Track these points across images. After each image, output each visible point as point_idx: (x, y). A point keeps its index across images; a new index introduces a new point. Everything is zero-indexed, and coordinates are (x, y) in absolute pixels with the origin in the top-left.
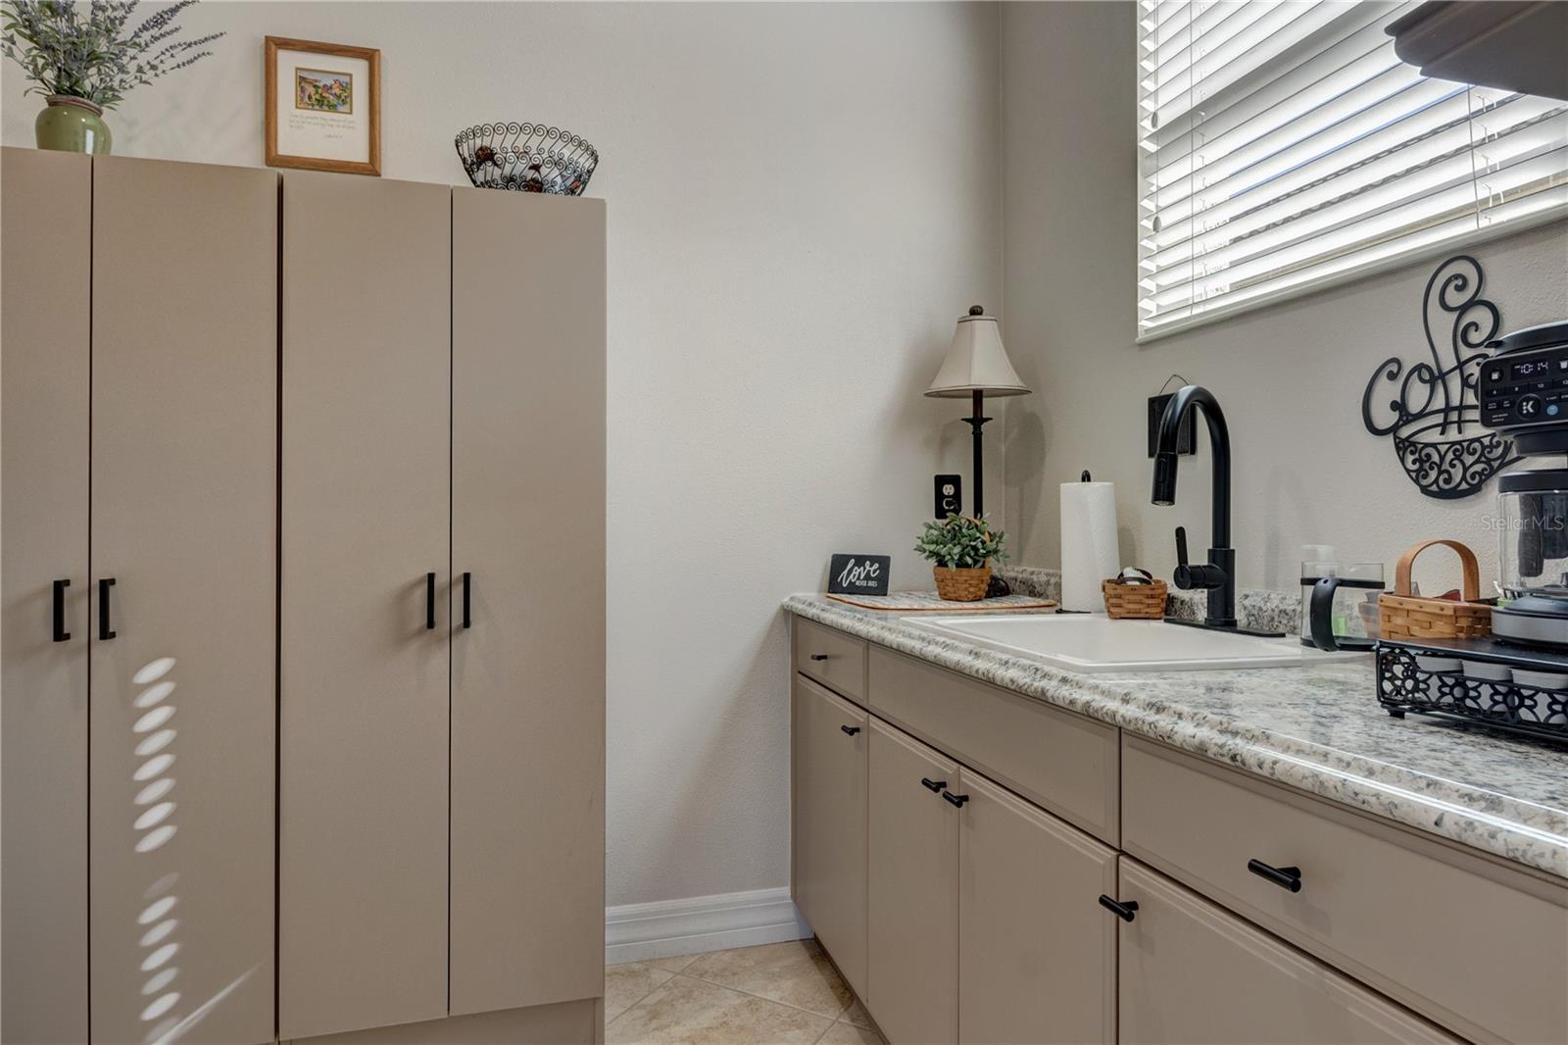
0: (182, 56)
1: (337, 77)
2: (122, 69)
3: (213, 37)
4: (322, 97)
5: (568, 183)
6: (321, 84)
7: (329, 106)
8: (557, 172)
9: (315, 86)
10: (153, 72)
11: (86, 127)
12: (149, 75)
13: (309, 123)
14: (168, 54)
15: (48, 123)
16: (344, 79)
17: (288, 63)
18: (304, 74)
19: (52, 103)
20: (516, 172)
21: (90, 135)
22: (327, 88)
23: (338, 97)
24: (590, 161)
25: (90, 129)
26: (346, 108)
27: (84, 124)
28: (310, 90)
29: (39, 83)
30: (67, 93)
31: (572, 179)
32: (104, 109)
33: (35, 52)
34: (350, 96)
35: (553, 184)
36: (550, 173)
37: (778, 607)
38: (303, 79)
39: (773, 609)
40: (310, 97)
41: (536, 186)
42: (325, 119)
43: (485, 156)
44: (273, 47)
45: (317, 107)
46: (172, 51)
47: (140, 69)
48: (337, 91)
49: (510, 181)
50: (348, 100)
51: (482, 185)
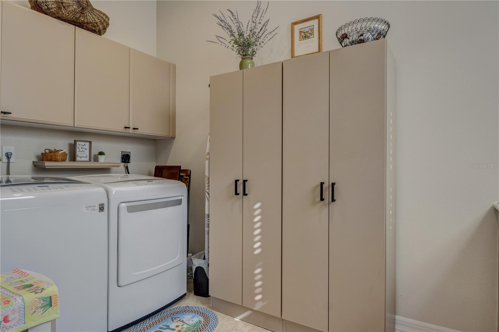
0: (269, 37)
1: (309, 28)
2: (256, 45)
3: (276, 28)
4: (305, 36)
5: (375, 36)
6: (305, 32)
7: (308, 37)
8: (370, 34)
9: (304, 33)
10: (263, 44)
11: (249, 63)
12: (262, 44)
13: (302, 44)
14: (266, 37)
15: (241, 64)
16: (311, 28)
17: (297, 28)
18: (301, 30)
19: (242, 59)
20: (354, 39)
21: (250, 65)
22: (307, 32)
23: (310, 33)
24: (387, 27)
25: (250, 63)
26: (312, 36)
27: (248, 62)
28: (303, 34)
29: (239, 55)
30: (245, 56)
31: (376, 34)
32: (253, 57)
33: (237, 47)
34: (313, 32)
35: (368, 39)
36: (368, 35)
37: (491, 207)
38: (301, 32)
39: (488, 207)
40: (303, 37)
41: (362, 41)
42: (306, 42)
43: (345, 36)
44: (293, 25)
45: (305, 39)
46: (266, 36)
47: (260, 44)
48: (310, 32)
49: (352, 43)
50: (313, 33)
51: (345, 46)
